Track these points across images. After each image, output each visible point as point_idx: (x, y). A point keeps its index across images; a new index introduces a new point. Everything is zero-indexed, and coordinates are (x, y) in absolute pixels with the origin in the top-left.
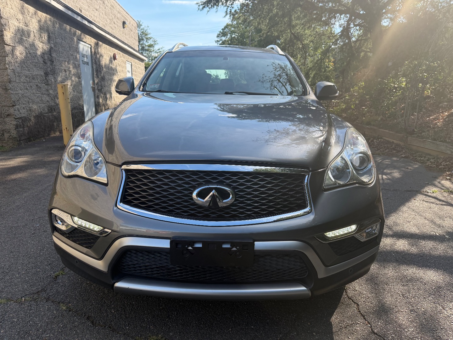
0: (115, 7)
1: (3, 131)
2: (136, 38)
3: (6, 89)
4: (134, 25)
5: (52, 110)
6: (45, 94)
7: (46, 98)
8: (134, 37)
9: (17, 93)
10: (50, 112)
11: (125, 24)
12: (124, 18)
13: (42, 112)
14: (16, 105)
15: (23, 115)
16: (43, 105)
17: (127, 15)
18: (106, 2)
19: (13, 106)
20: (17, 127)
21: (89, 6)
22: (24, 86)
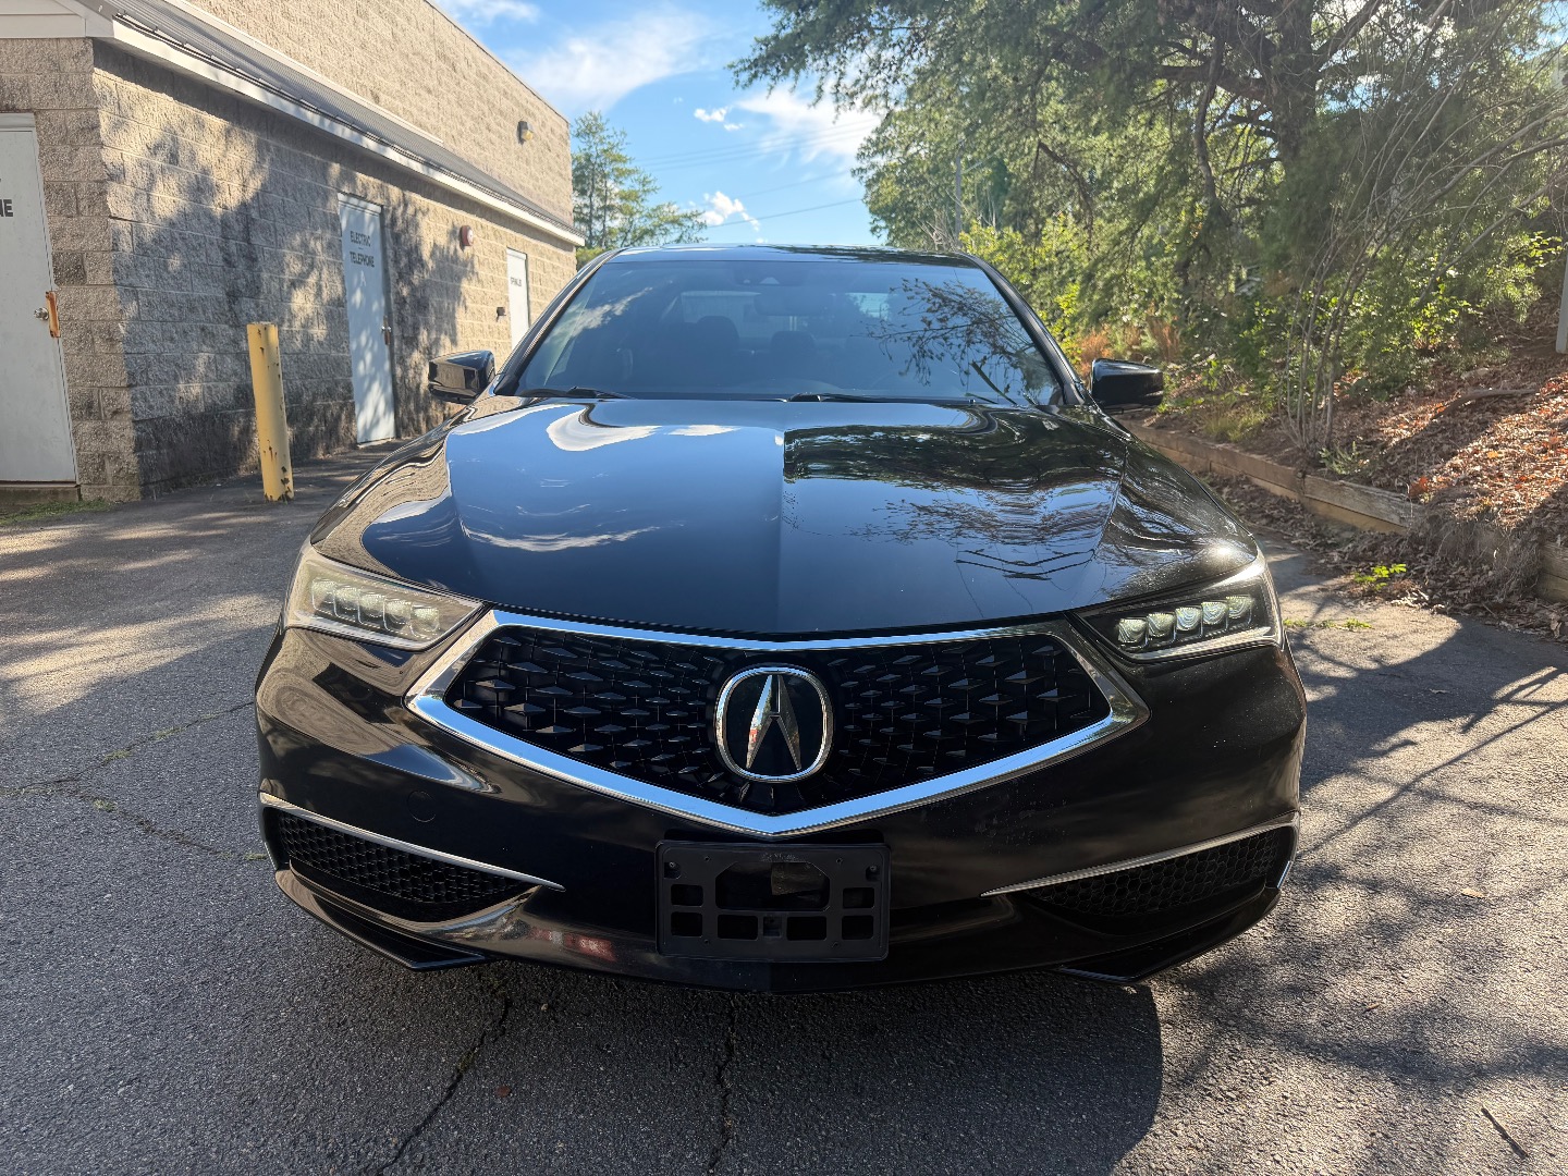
0: (491, 77)
1: (102, 456)
4: (558, 131)
5: (247, 400)
7: (228, 364)
8: (557, 168)
9: (142, 350)
10: (242, 406)
11: (527, 128)
13: (215, 404)
14: (136, 386)
15: (158, 413)
16: (220, 385)
17: (532, 99)
18: (462, 65)
19: (130, 386)
20: (139, 446)
21: (403, 84)
22: (164, 332)
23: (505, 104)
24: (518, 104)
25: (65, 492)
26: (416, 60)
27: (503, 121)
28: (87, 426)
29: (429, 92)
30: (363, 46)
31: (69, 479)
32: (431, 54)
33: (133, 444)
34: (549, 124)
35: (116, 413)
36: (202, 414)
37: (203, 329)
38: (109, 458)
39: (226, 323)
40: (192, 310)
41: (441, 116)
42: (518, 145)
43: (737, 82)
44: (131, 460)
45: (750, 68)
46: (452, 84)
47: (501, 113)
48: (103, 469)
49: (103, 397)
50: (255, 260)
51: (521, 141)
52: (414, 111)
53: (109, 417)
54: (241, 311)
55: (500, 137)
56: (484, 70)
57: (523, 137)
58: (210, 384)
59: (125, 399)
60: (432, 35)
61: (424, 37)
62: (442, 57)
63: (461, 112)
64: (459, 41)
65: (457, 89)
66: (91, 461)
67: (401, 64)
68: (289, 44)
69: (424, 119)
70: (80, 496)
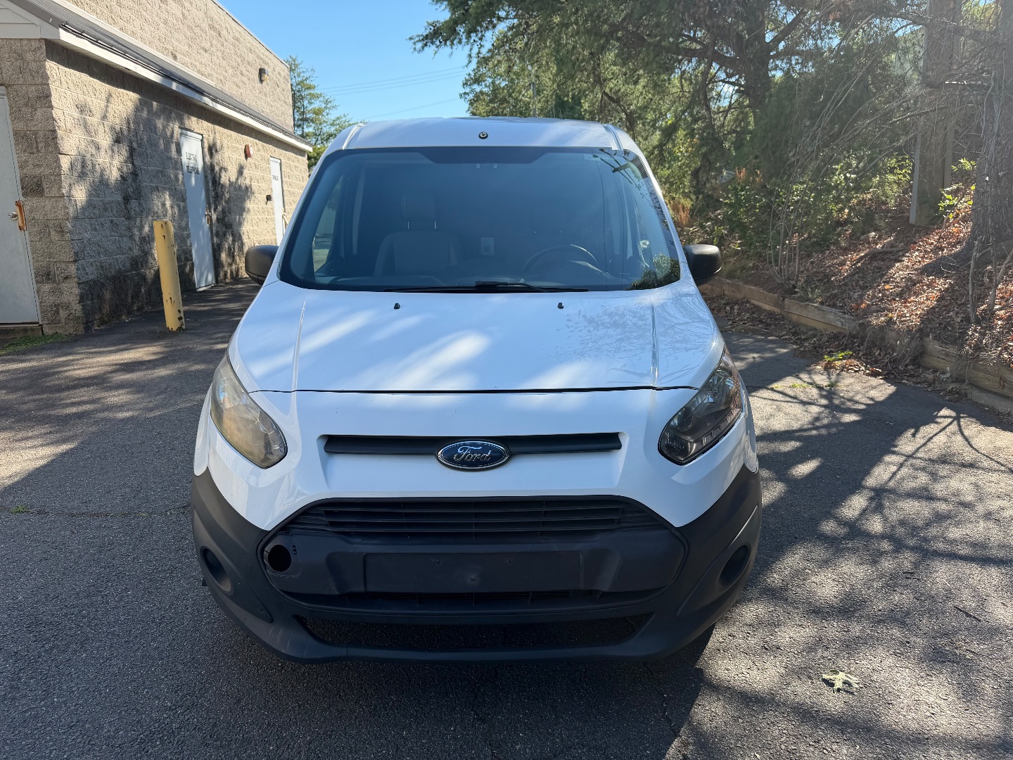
0: (242, 39)
1: (57, 306)
2: (287, 101)
3: (63, 232)
4: (283, 73)
5: (137, 265)
6: (125, 236)
7: (126, 243)
8: (283, 98)
9: (80, 237)
10: (134, 270)
11: (265, 73)
12: (261, 62)
13: (120, 269)
14: (79, 260)
15: (91, 277)
16: (122, 257)
17: (267, 53)
18: (224, 33)
19: (75, 261)
20: (82, 299)
21: (190, 46)
22: (91, 225)
23: (251, 57)
24: (258, 56)
25: (32, 330)
26: (197, 30)
27: (250, 69)
28: (47, 287)
29: (206, 51)
30: (165, 23)
31: (34, 321)
32: (205, 26)
33: (78, 298)
34: (277, 69)
35: (66, 278)
36: (114, 276)
37: (111, 222)
38: (62, 307)
39: (124, 217)
40: (106, 210)
41: (213, 66)
42: (259, 84)
43: (415, 49)
44: (77, 308)
45: (423, 40)
46: (219, 45)
47: (249, 63)
48: (58, 314)
49: (57, 269)
50: (137, 175)
51: (261, 81)
52: (197, 64)
53: (61, 280)
54: (131, 209)
55: (249, 79)
56: (237, 35)
57: (262, 79)
58: (117, 257)
59: (72, 269)
60: (206, 13)
61: (201, 15)
62: (212, 27)
63: (224, 63)
64: (223, 18)
65: (222, 48)
66: (49, 309)
67: (188, 33)
68: (121, 23)
69: (203, 69)
70: (42, 331)
